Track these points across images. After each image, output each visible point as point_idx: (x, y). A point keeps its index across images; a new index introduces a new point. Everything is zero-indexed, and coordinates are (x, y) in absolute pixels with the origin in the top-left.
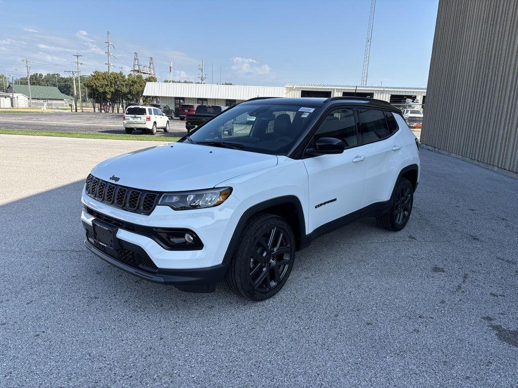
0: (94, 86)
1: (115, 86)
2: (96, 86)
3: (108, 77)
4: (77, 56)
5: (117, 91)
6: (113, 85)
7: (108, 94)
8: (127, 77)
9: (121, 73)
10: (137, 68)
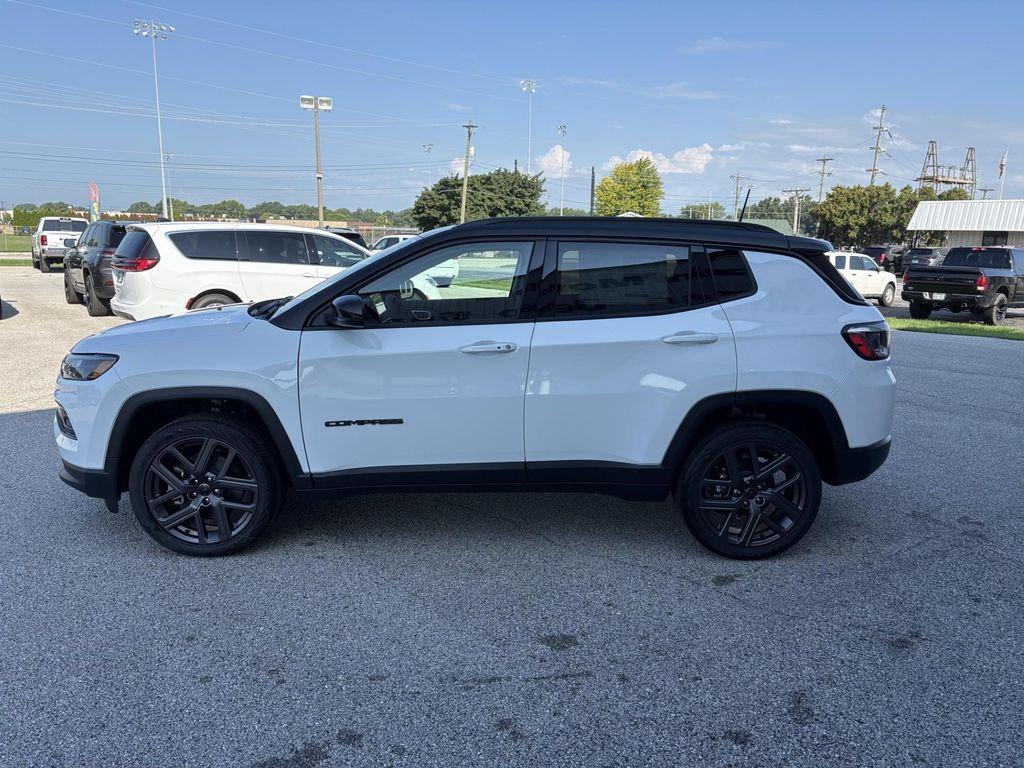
0: (828, 216)
1: (869, 212)
2: (831, 215)
3: (859, 196)
4: (824, 161)
5: (871, 223)
6: (866, 212)
7: (852, 230)
8: (898, 194)
9: (887, 186)
10: (930, 173)
